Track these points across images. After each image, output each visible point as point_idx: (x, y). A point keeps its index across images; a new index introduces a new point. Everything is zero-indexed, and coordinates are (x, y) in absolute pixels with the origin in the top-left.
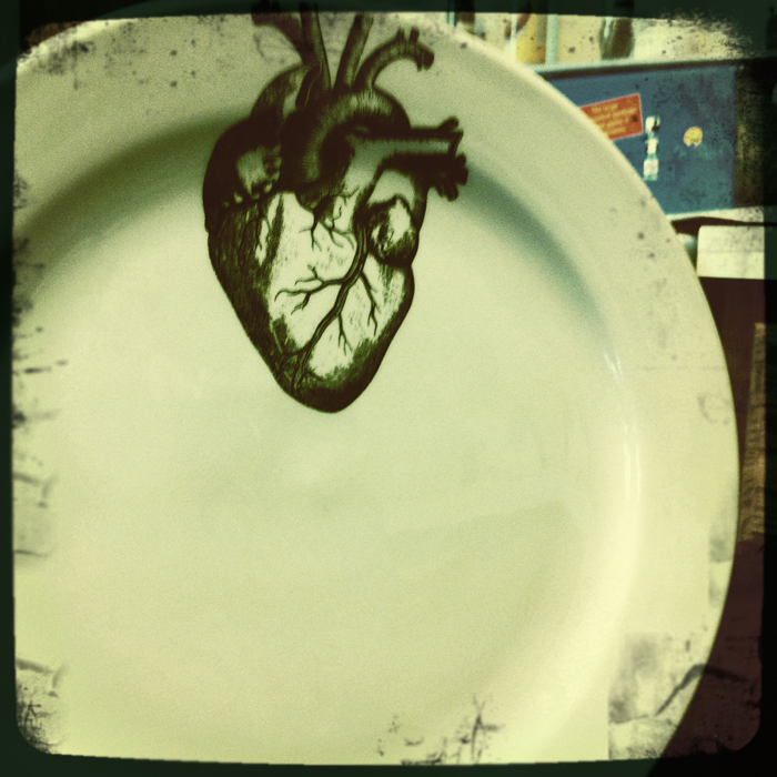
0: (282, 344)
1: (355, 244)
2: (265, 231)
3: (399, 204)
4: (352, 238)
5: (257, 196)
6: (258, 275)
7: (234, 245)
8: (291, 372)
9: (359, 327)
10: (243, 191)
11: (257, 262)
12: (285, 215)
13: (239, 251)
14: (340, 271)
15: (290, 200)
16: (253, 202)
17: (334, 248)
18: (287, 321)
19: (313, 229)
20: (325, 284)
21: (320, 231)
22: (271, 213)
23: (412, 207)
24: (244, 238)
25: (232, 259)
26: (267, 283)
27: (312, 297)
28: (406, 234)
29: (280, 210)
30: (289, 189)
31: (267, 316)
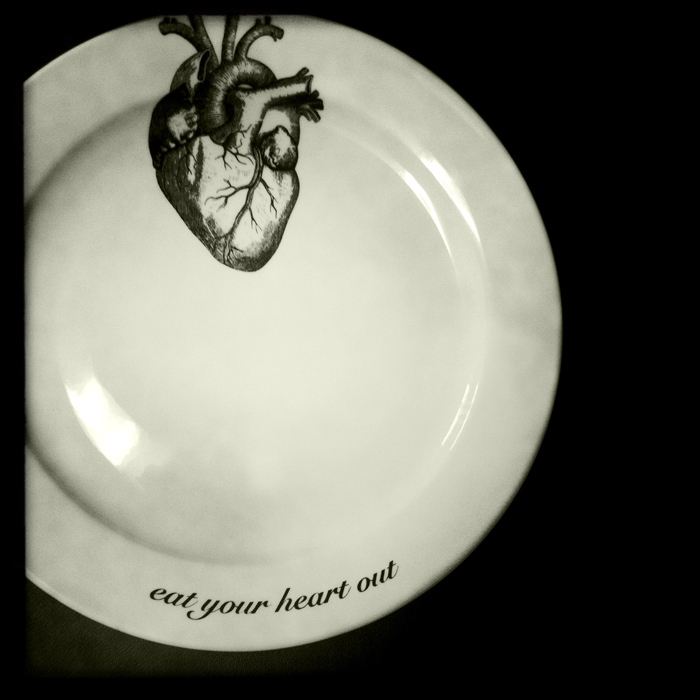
0: (213, 232)
1: (254, 161)
2: (192, 162)
3: (280, 130)
4: (252, 157)
5: (185, 141)
6: (191, 191)
7: (173, 175)
8: (222, 249)
9: (265, 214)
10: (174, 140)
11: (189, 182)
12: (204, 150)
13: (177, 177)
14: (247, 181)
15: (206, 141)
16: (182, 146)
17: (240, 166)
18: (214, 217)
19: (224, 156)
20: (237, 190)
21: (229, 157)
22: (195, 151)
23: (290, 132)
24: (179, 169)
25: (173, 183)
26: (198, 195)
27: (229, 199)
28: (289, 150)
29: (201, 148)
30: (205, 134)
31: (200, 215)
